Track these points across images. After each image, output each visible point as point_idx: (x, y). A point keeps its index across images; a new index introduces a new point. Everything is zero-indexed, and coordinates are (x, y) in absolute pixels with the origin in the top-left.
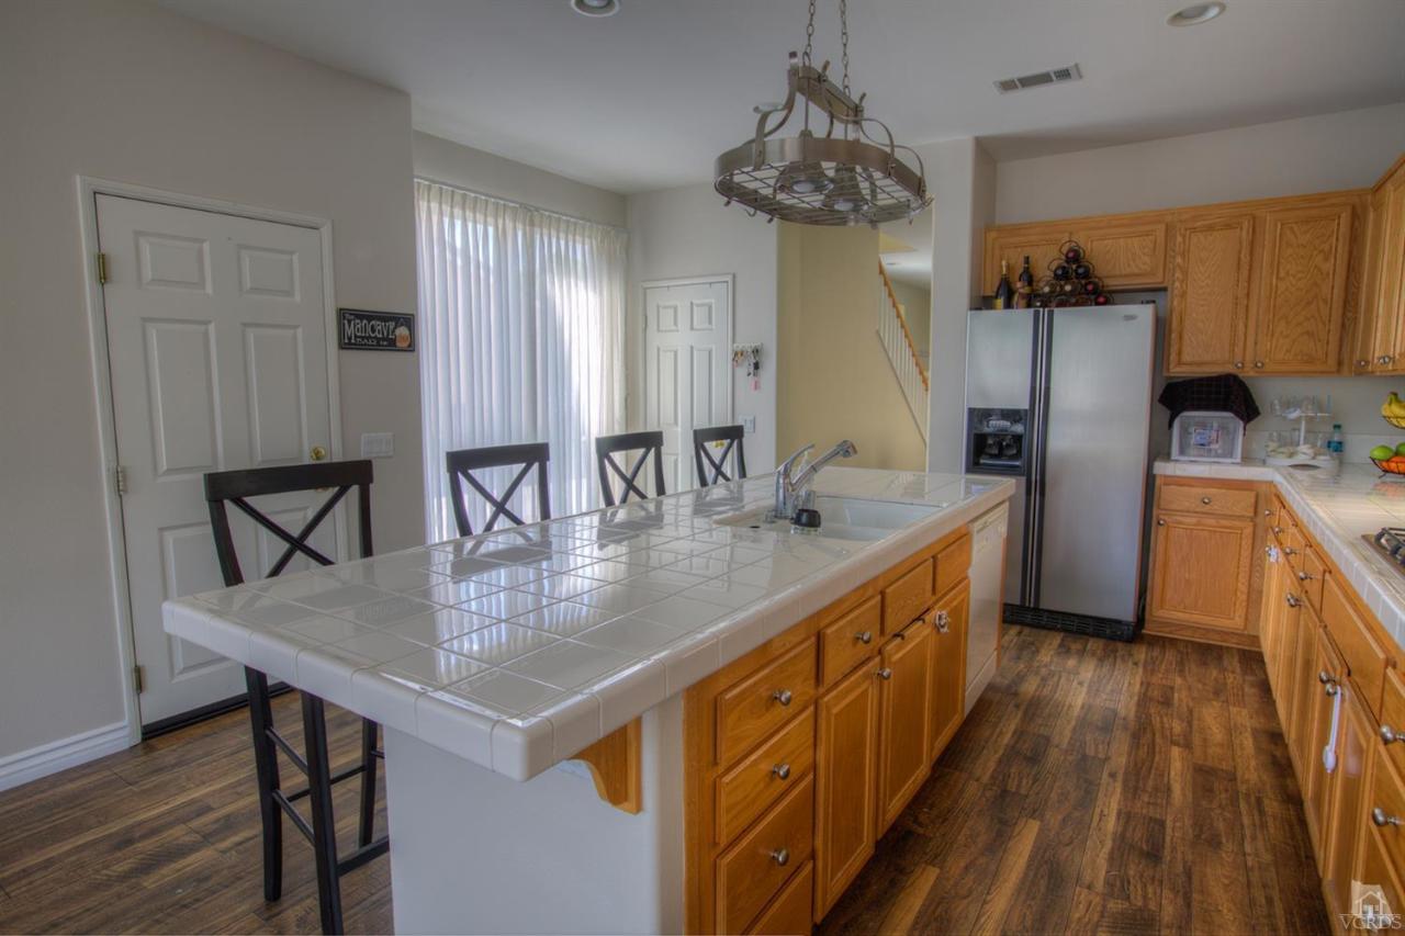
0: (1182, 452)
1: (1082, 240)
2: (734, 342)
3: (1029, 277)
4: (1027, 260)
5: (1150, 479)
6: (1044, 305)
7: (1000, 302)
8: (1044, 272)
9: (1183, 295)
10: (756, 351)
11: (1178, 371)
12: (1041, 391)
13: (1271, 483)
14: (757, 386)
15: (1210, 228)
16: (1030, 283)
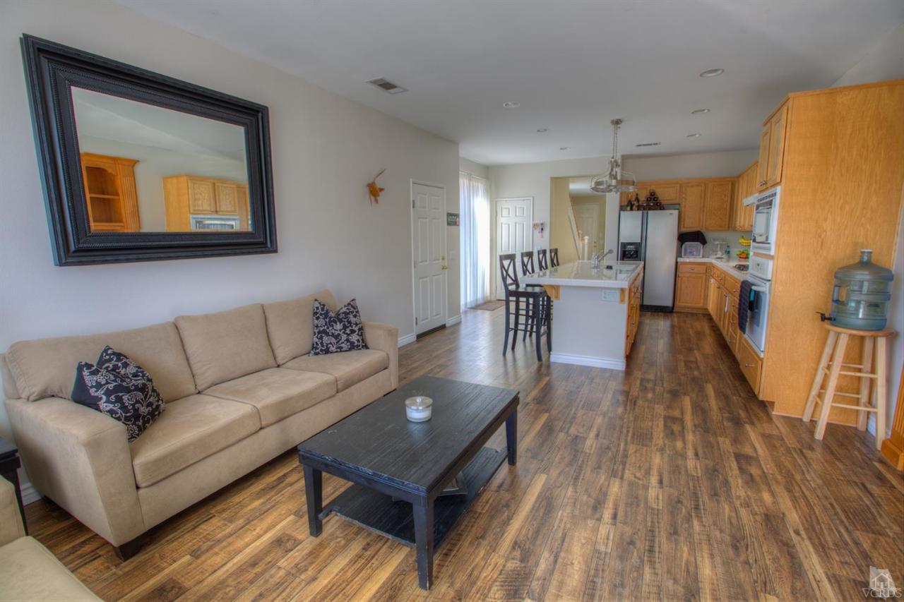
0: (685, 254)
1: (653, 188)
2: (533, 220)
3: (637, 199)
4: (637, 195)
5: (677, 263)
6: (644, 209)
7: (629, 208)
8: (642, 198)
9: (685, 206)
10: (542, 224)
11: (684, 230)
12: (644, 236)
13: (711, 263)
14: (542, 236)
15: (692, 186)
16: (638, 201)
